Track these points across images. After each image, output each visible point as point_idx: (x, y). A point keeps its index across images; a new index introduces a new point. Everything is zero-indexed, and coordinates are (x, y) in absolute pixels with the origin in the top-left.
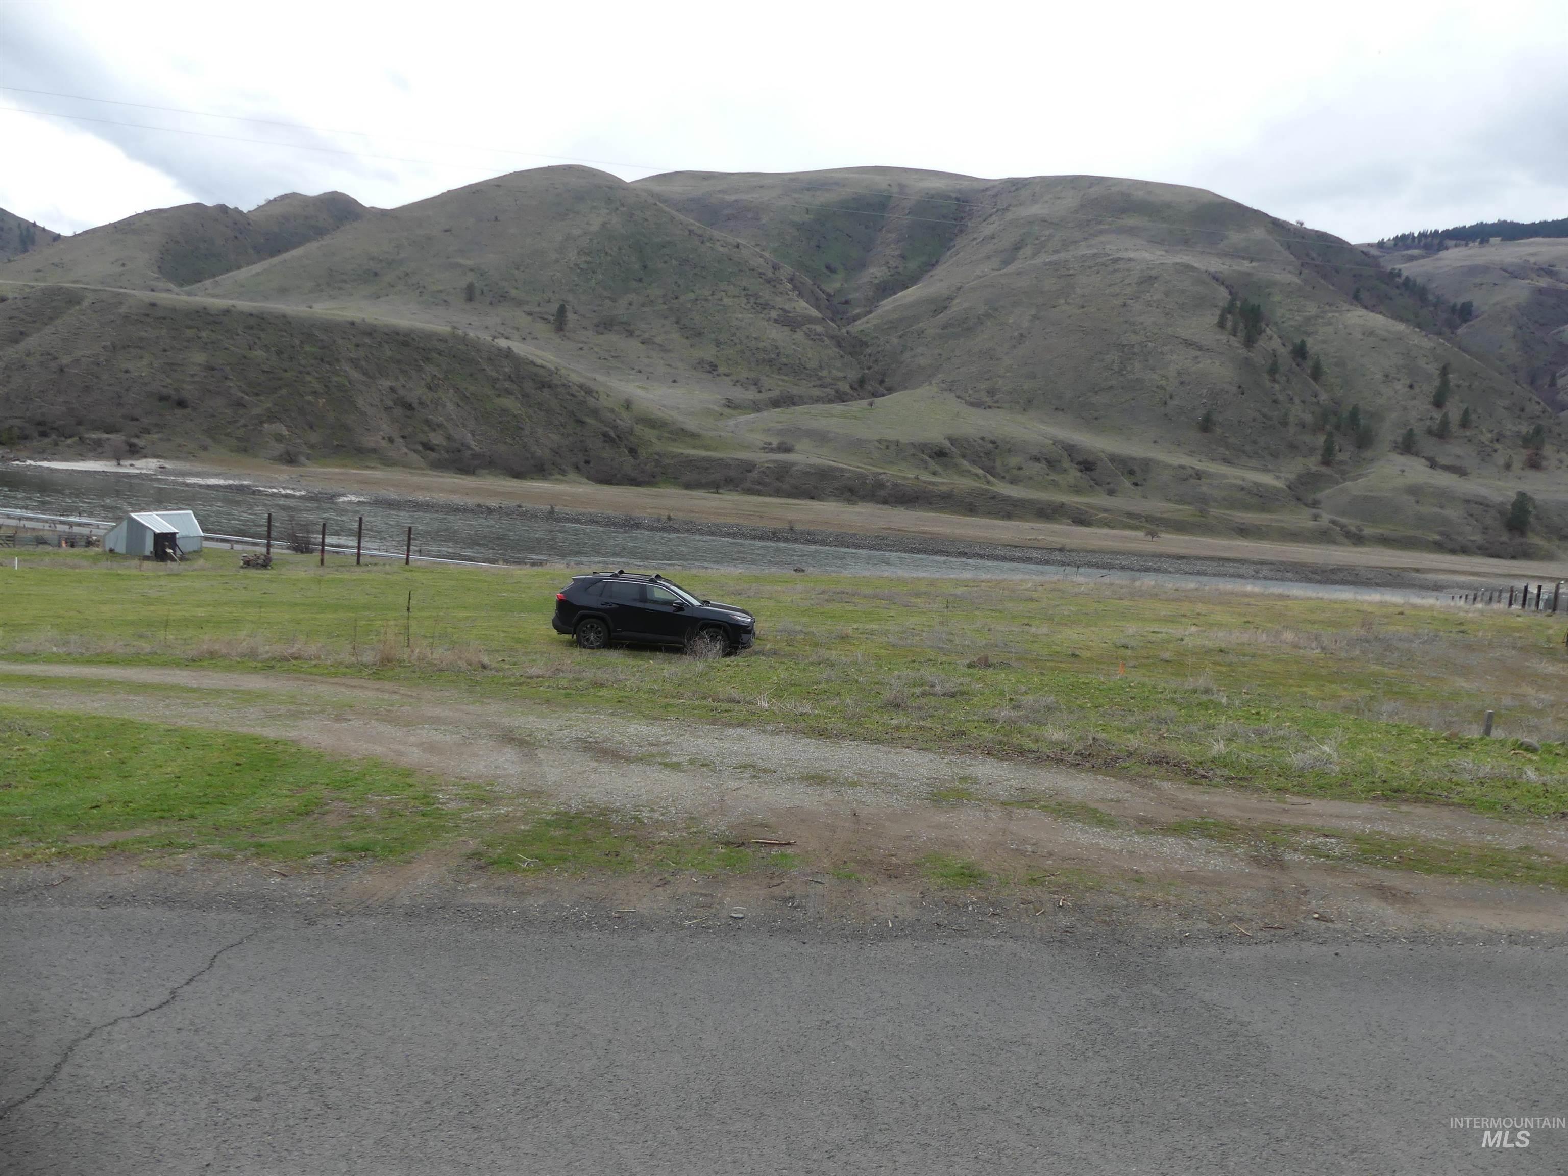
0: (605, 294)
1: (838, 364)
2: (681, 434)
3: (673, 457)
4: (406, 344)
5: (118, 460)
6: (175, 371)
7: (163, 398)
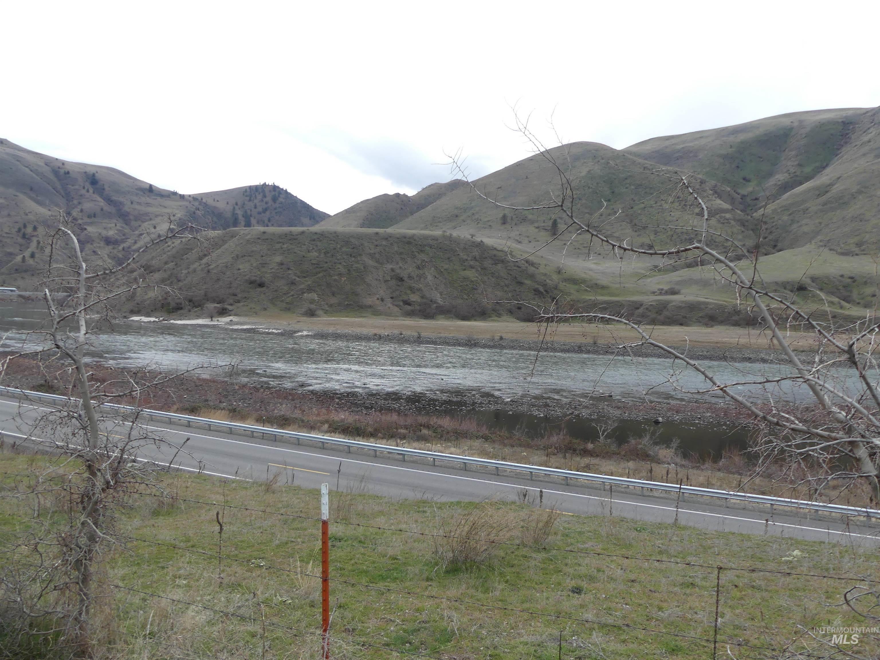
0: (586, 211)
1: (740, 237)
2: (596, 287)
3: (584, 302)
4: (409, 243)
5: (212, 318)
6: (264, 267)
7: (251, 282)
